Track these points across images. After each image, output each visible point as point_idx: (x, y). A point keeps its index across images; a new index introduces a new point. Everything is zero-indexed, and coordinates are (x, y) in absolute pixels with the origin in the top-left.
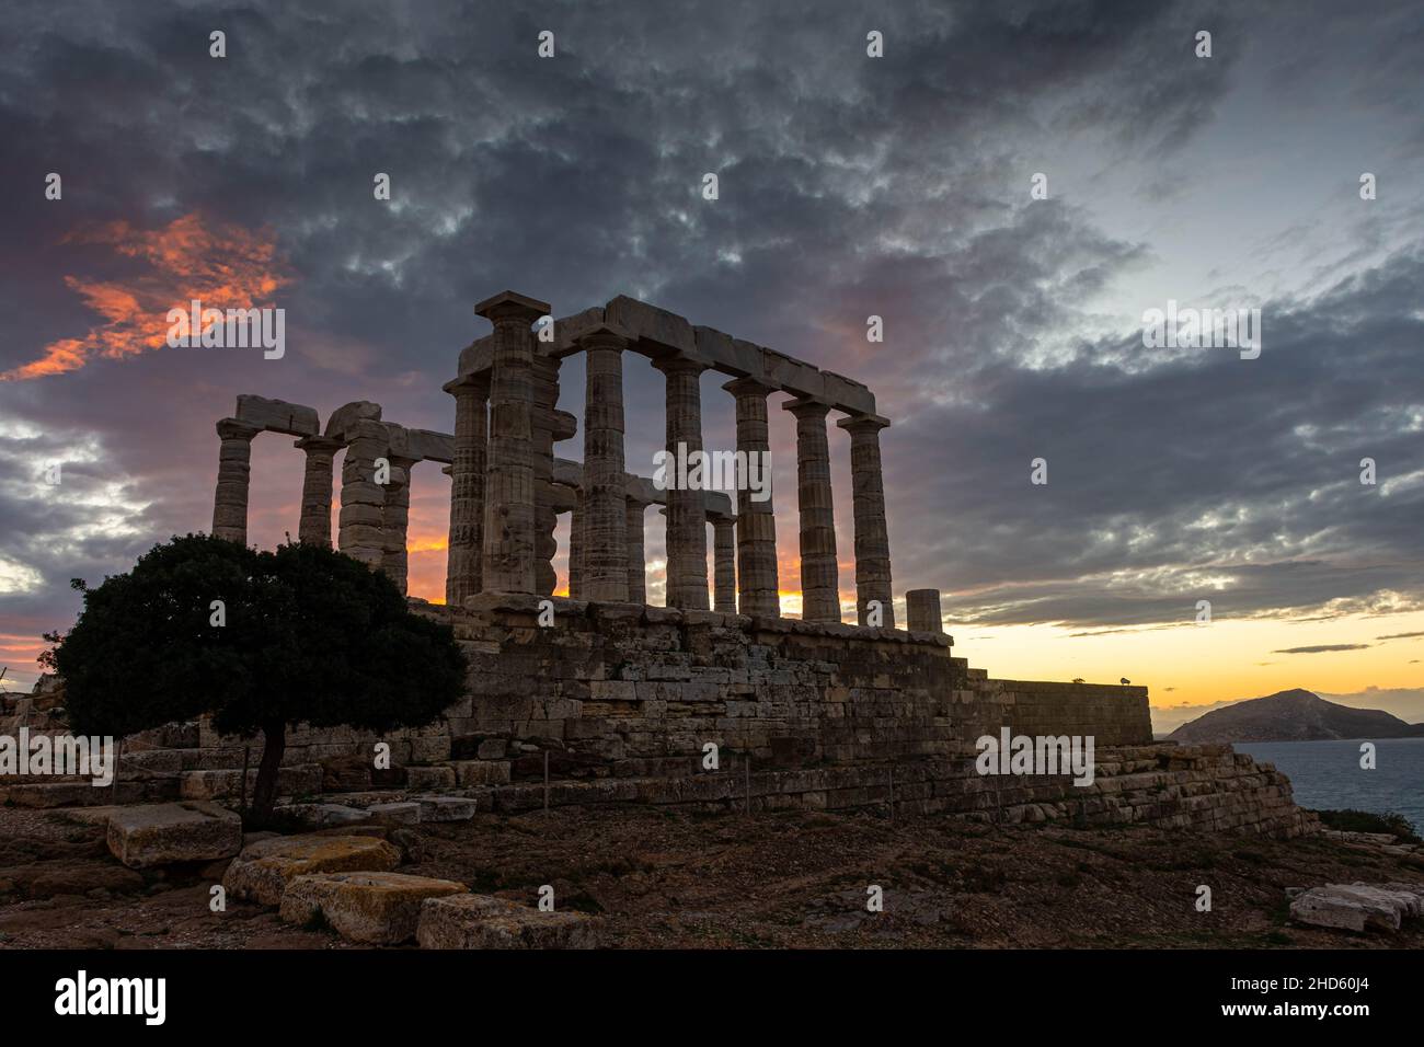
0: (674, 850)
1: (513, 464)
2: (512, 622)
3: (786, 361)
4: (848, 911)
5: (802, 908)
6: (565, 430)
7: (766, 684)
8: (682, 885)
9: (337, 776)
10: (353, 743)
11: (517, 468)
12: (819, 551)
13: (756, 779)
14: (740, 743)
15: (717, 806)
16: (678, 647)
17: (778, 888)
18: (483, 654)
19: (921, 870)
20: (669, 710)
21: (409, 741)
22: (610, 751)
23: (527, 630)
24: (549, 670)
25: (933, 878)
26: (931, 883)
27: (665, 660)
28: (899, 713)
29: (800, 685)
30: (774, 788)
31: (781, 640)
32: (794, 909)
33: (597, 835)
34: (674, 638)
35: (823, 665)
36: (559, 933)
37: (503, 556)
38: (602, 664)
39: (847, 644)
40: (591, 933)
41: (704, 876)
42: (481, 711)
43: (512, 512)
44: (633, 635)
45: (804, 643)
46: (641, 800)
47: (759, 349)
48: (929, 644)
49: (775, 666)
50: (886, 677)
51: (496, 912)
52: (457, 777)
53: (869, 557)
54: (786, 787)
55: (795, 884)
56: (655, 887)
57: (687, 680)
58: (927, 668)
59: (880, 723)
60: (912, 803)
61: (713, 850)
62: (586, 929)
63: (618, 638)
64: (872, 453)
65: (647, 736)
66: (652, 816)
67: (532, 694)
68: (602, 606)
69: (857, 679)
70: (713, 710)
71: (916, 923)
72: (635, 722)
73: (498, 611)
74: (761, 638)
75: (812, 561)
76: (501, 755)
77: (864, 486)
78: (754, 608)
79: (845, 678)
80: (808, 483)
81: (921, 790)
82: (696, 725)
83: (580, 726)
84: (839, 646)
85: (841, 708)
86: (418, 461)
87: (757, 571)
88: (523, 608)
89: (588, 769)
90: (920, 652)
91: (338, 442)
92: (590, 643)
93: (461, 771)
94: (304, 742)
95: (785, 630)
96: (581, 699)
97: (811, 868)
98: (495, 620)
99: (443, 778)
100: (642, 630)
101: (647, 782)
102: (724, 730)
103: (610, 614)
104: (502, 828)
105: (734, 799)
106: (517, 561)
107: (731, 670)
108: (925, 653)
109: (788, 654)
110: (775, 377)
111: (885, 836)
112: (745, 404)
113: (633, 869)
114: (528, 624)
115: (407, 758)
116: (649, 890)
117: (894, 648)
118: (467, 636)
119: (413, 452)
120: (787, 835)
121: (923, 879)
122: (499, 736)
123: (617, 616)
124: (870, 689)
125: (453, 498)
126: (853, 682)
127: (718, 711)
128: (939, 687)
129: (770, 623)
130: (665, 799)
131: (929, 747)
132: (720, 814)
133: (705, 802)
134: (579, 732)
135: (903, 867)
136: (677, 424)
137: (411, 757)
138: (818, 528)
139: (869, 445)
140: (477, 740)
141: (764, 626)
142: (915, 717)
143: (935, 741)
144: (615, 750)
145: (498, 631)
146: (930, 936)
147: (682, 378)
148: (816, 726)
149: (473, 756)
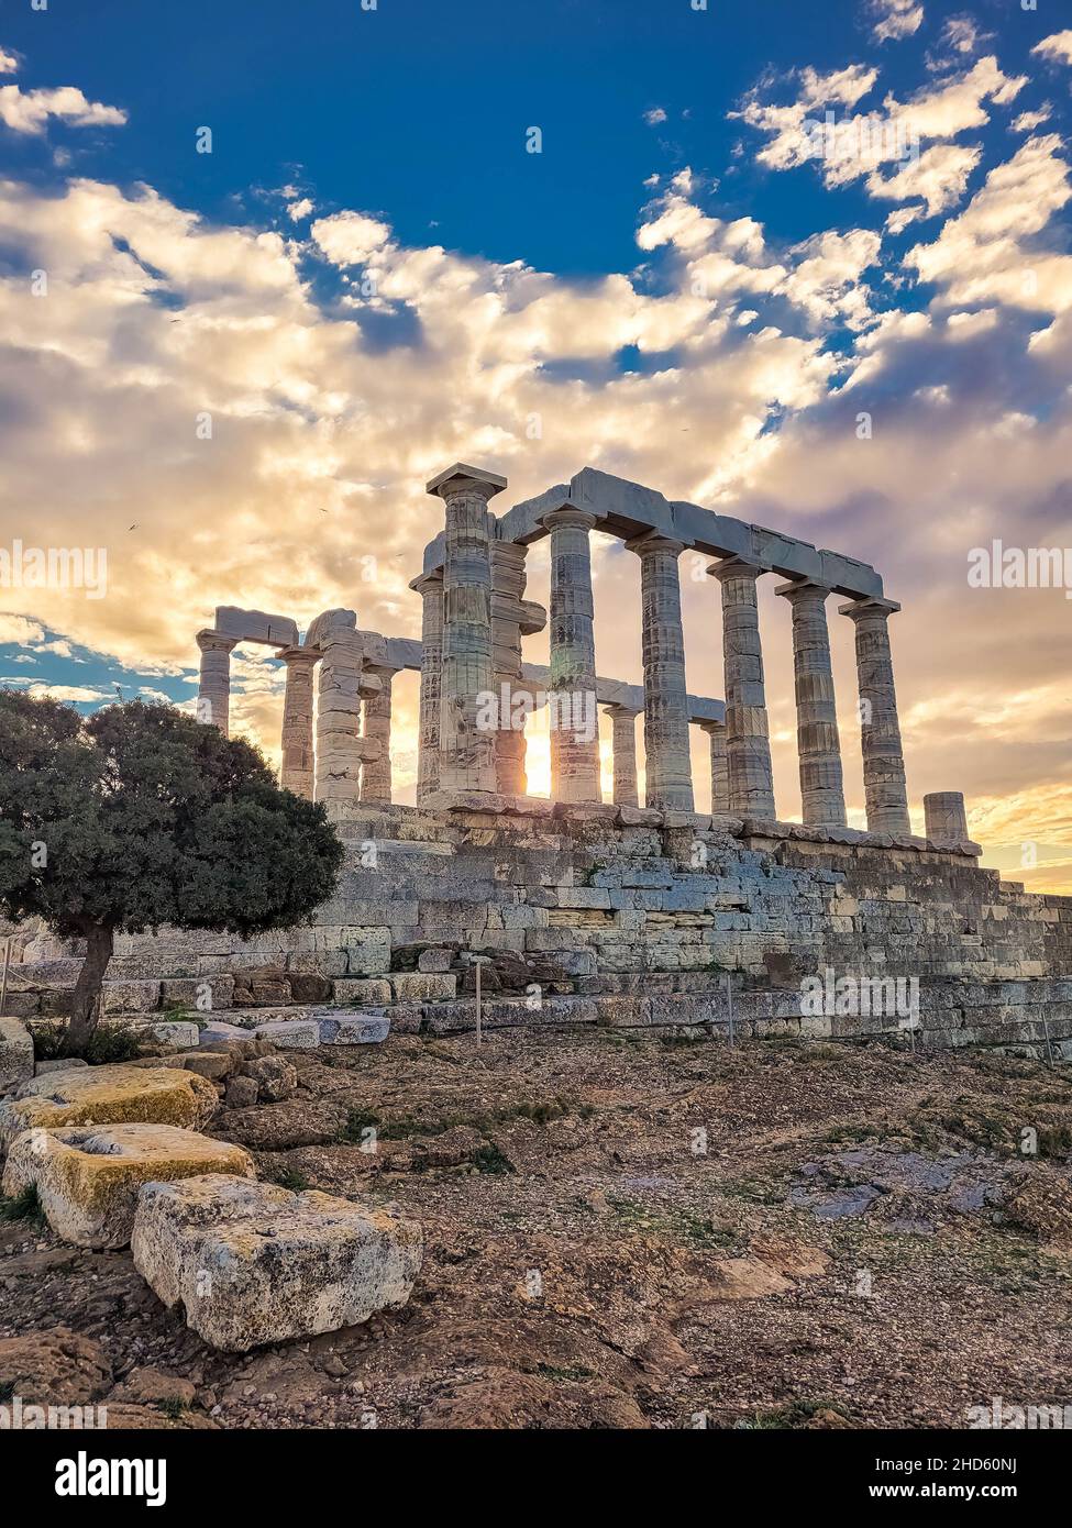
0: (628, 1086)
1: (468, 651)
2: (470, 822)
3: (778, 540)
4: (849, 1185)
5: (787, 1177)
6: (534, 622)
7: (760, 894)
8: (630, 1135)
9: (251, 989)
10: (282, 951)
11: (474, 656)
12: (820, 749)
13: (743, 1000)
14: (732, 959)
15: (695, 1030)
16: (659, 852)
17: (756, 1140)
18: (430, 856)
19: (954, 1126)
20: (648, 921)
21: (346, 951)
22: (575, 965)
23: (486, 832)
24: (511, 875)
25: (972, 1138)
26: (968, 1144)
27: (644, 866)
28: (919, 929)
29: (801, 895)
30: (766, 1011)
31: (778, 846)
32: (776, 1176)
33: (538, 1064)
34: (654, 842)
35: (827, 875)
36: (333, 1255)
37: (460, 751)
38: (571, 869)
39: (855, 851)
40: (395, 1252)
41: (661, 1123)
42: (429, 917)
43: (467, 703)
44: (607, 838)
45: (804, 849)
46: (603, 1022)
47: (746, 527)
48: (952, 853)
49: (771, 874)
50: (902, 888)
51: (250, 1209)
52: (394, 993)
53: (878, 756)
54: (780, 1010)
55: (782, 1138)
56: (592, 1139)
57: (669, 888)
58: (951, 880)
59: (896, 940)
60: (938, 1033)
61: (679, 1087)
62: (386, 1245)
63: (590, 841)
64: (881, 640)
65: (625, 950)
66: (609, 1041)
67: (487, 900)
68: (571, 806)
69: (867, 891)
70: (699, 922)
71: (949, 1210)
72: (610, 933)
73: (454, 810)
74: (755, 843)
75: (813, 760)
76: (446, 968)
77: (872, 677)
78: (746, 811)
79: (853, 888)
80: (806, 674)
81: (950, 1019)
82: (680, 938)
83: (541, 936)
84: (845, 853)
85: (849, 922)
86: (397, 670)
87: (748, 770)
88: (481, 807)
89: (548, 985)
90: (941, 862)
91: (315, 653)
92: (557, 846)
93: (399, 986)
94: (224, 951)
95: (781, 835)
96: (549, 908)
97: (805, 1115)
98: (450, 821)
99: (376, 993)
100: (618, 833)
101: (610, 1000)
102: (713, 944)
103: (579, 815)
104: (416, 1053)
105: (715, 1023)
106: (473, 757)
107: (719, 877)
108: (948, 863)
109: (785, 861)
110: (764, 557)
111: (904, 1073)
112: (731, 588)
113: (565, 1112)
114: (489, 825)
115: (343, 970)
116: (583, 1142)
117: (911, 857)
118: (418, 838)
119: (393, 661)
120: (776, 1070)
121: (956, 1138)
122: (445, 947)
123: (589, 818)
124: (883, 902)
125: (422, 699)
126: (863, 893)
127: (705, 922)
128: (965, 901)
129: (765, 827)
130: (632, 1021)
131: (955, 968)
132: (698, 1040)
133: (680, 1026)
134: (541, 943)
135: (930, 1121)
136: (654, 610)
137: (347, 968)
138: (818, 723)
139: (876, 632)
140: (419, 950)
141: (757, 830)
142: (937, 935)
143: (963, 962)
144: (581, 964)
145: (453, 832)
146: (972, 1230)
147: (658, 559)
148: (820, 942)
149: (414, 967)
